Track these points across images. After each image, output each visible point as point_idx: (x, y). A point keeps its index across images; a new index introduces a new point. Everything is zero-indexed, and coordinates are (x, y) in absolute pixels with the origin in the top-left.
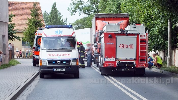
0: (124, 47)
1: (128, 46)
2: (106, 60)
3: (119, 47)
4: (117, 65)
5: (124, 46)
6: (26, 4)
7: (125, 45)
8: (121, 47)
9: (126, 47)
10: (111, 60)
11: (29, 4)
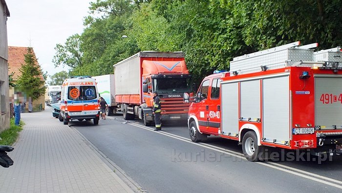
0: (330, 99)
1: (337, 99)
2: (296, 134)
3: (321, 100)
4: (321, 144)
5: (330, 97)
6: (16, 49)
7: (331, 95)
8: (323, 100)
9: (333, 101)
10: (307, 133)
11: (21, 49)
